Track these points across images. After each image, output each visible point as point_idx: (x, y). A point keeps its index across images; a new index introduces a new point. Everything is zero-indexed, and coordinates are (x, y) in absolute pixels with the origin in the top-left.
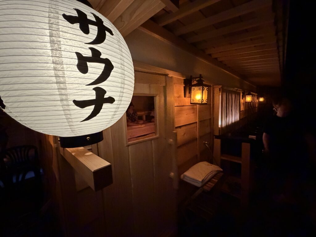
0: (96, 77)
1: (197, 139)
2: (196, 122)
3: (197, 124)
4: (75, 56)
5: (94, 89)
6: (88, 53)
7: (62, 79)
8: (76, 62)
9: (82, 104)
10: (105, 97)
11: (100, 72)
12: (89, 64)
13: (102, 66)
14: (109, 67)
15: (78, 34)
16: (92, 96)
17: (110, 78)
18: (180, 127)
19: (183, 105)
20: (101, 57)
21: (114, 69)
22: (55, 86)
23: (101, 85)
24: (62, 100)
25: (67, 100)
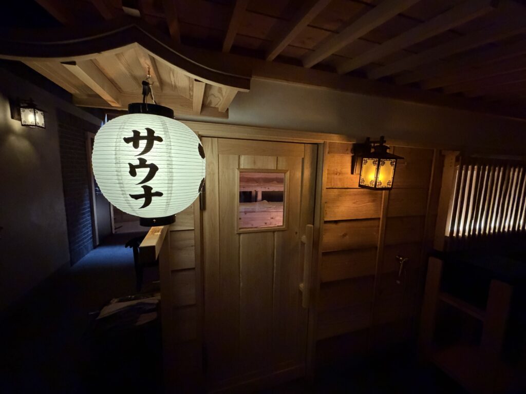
0: (143, 178)
1: (377, 247)
2: (379, 219)
3: (379, 222)
4: (128, 166)
5: (142, 187)
6: (137, 163)
7: (121, 181)
8: (129, 169)
9: (136, 197)
10: (152, 192)
11: (146, 174)
12: (137, 170)
13: (148, 170)
14: (154, 169)
15: (132, 150)
16: (142, 192)
17: (154, 178)
18: (336, 222)
19: (346, 187)
20: (147, 163)
21: (159, 170)
22: (118, 185)
23: (148, 184)
24: (123, 194)
25: (125, 194)
